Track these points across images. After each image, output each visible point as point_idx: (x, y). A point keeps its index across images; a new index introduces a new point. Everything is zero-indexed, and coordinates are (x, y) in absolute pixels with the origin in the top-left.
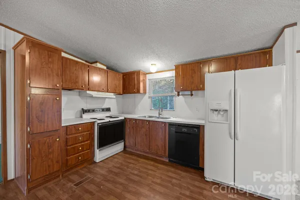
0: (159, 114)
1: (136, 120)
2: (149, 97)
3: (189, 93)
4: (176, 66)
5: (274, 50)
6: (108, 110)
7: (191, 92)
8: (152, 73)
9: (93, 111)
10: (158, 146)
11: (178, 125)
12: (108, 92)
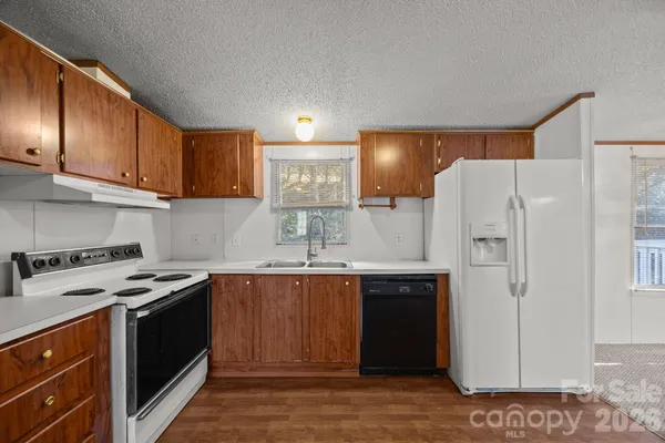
0: (310, 255)
1: (253, 277)
2: (274, 210)
3: (387, 201)
4: (362, 133)
5: (538, 133)
6: (133, 251)
7: (393, 199)
8: (297, 143)
9: (76, 260)
10: (331, 343)
11: (389, 280)
12: (138, 187)
